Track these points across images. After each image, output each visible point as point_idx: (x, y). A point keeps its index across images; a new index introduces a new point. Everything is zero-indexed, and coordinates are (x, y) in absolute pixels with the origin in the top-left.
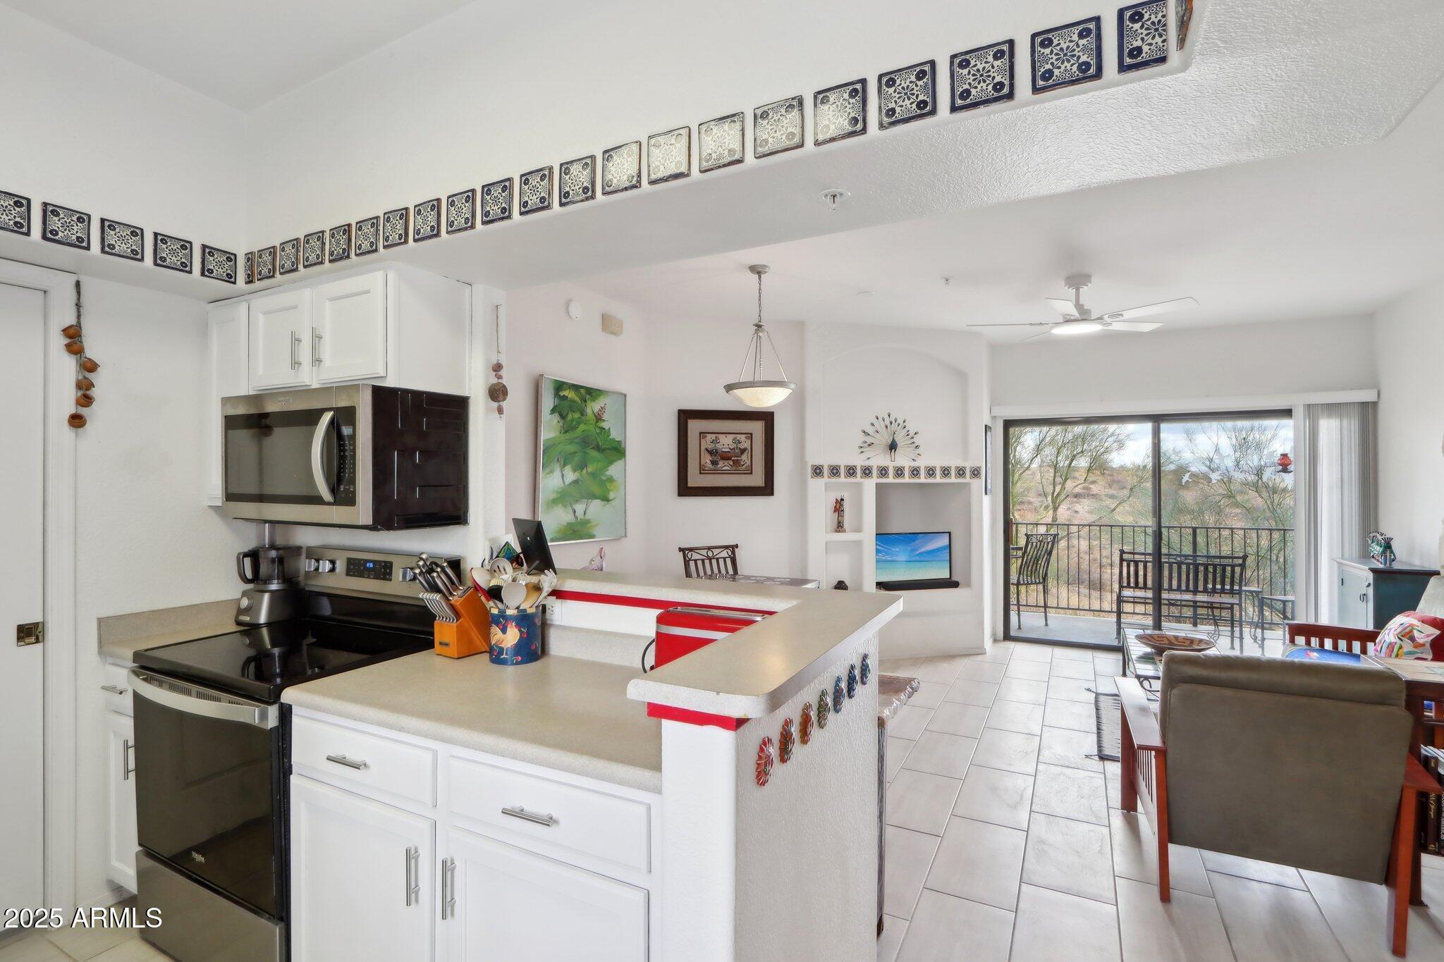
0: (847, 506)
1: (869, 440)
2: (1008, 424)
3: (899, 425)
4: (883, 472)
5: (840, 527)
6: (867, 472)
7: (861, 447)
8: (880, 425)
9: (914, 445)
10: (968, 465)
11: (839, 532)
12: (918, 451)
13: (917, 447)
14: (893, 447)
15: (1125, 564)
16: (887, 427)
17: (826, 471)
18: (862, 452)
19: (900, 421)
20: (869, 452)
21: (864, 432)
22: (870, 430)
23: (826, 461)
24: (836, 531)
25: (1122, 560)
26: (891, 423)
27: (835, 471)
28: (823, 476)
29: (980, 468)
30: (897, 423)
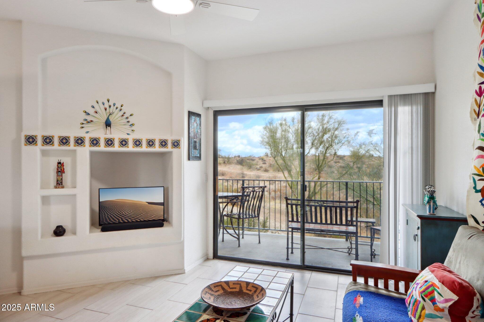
0: (67, 168)
1: (89, 118)
2: (217, 113)
3: (117, 108)
4: (95, 142)
5: (59, 184)
6: (80, 141)
7: (83, 124)
8: (100, 108)
9: (130, 123)
10: (170, 139)
11: (59, 188)
12: (133, 128)
13: (132, 125)
14: (108, 124)
15: (289, 206)
16: (106, 109)
17: (40, 141)
18: (83, 127)
19: (118, 105)
20: (88, 127)
21: (86, 112)
22: (91, 111)
23: (39, 135)
24: (56, 187)
25: (287, 204)
26: (110, 107)
27: (48, 140)
28: (36, 144)
29: (179, 141)
30: (115, 106)
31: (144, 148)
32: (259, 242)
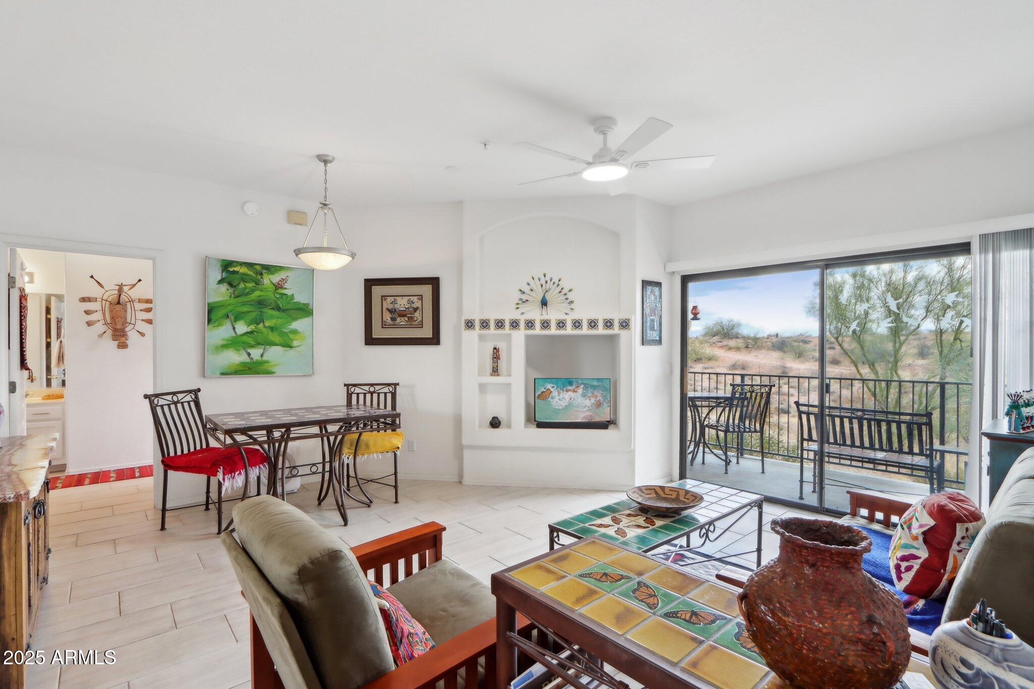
0: (503, 354)
1: (524, 297)
2: (686, 280)
3: (554, 283)
4: (530, 324)
5: (495, 371)
6: (515, 324)
7: (518, 304)
8: (536, 285)
9: (569, 301)
10: (617, 318)
11: (494, 375)
12: (573, 306)
13: (572, 302)
14: (544, 303)
15: (804, 417)
16: (542, 286)
17: (477, 325)
18: (518, 308)
19: (556, 280)
20: (524, 308)
21: (521, 291)
22: (526, 289)
23: (477, 317)
24: (492, 375)
25: (800, 413)
26: (546, 282)
27: (485, 324)
28: (474, 329)
29: (629, 320)
30: (552, 281)
31: (585, 330)
32: (763, 472)
